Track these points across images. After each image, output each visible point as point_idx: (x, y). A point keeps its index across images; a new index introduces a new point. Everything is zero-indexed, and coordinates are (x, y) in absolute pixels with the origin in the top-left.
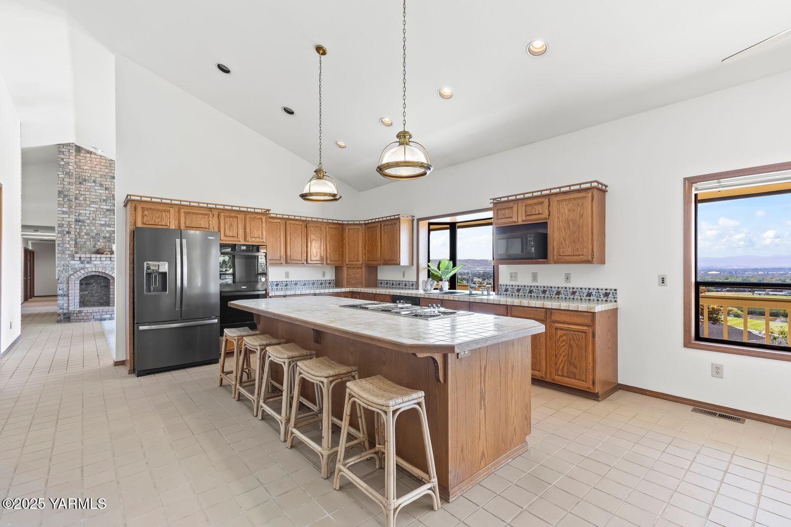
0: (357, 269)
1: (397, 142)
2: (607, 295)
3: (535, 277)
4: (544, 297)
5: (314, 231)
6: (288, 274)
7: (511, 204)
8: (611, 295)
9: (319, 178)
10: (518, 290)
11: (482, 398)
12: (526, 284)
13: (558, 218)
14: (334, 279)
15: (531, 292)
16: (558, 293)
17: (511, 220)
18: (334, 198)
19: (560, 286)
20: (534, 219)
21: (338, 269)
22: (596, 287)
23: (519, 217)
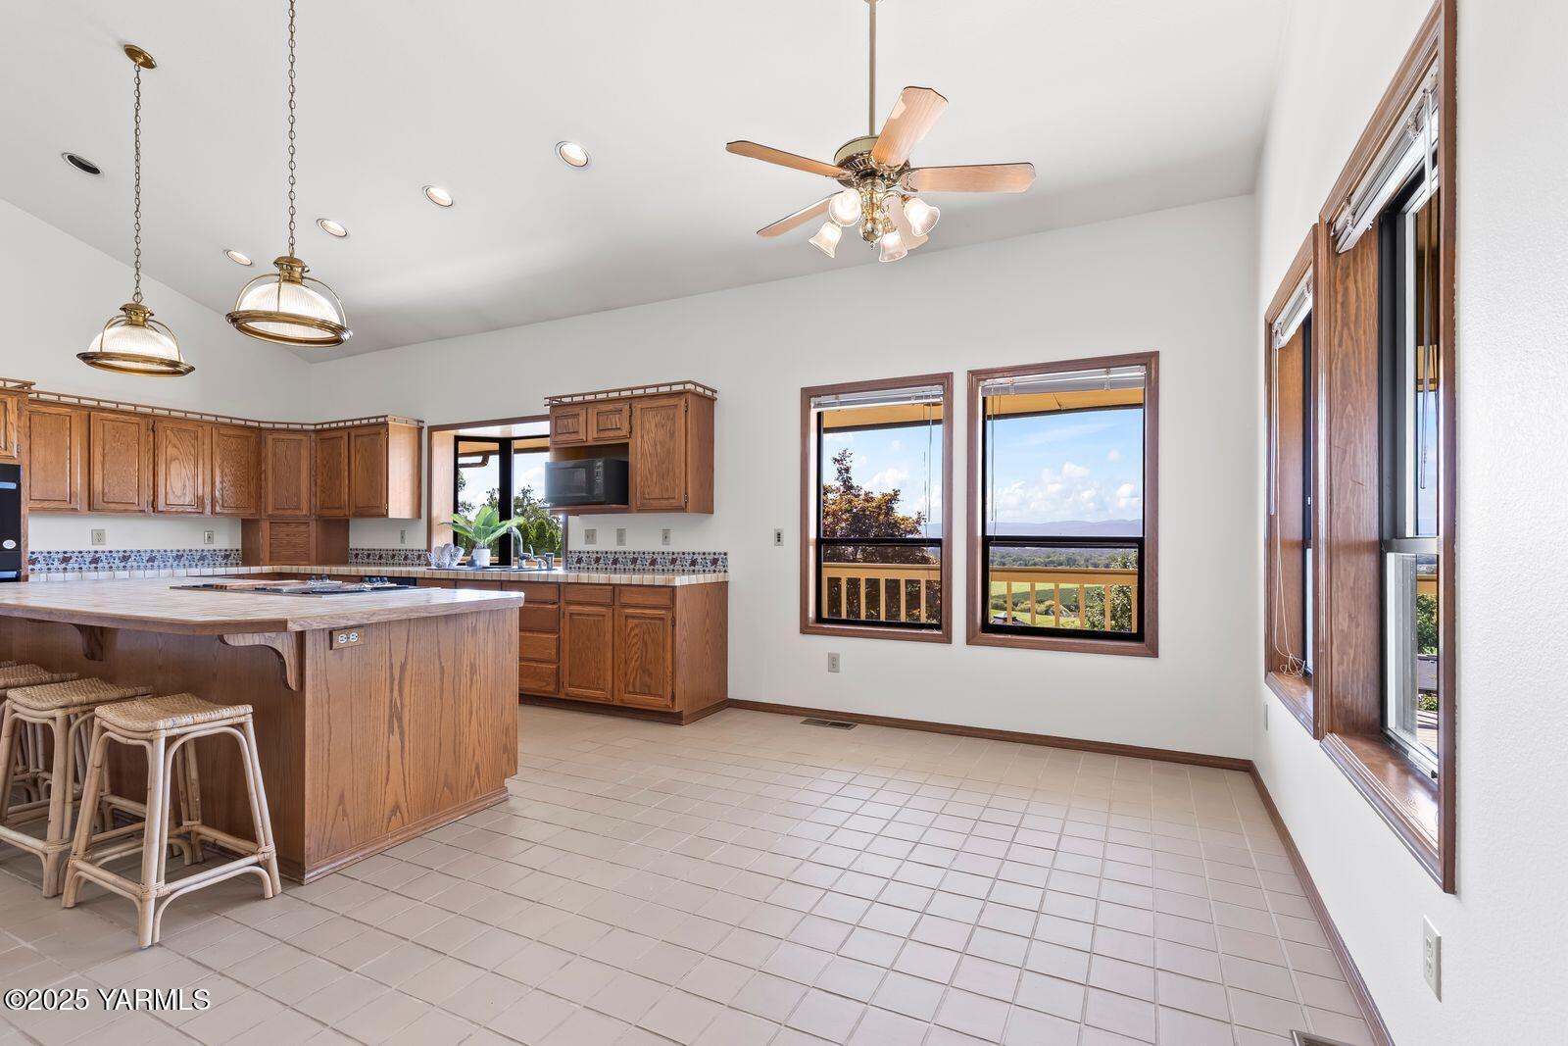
0: (297, 527)
1: (276, 275)
2: (715, 562)
3: (621, 536)
4: (634, 570)
5: (174, 440)
6: (99, 535)
7: (577, 410)
8: (720, 563)
9: (132, 324)
10: (597, 560)
11: (395, 714)
12: (609, 549)
13: (642, 437)
14: (240, 547)
15: (615, 562)
16: (653, 562)
17: (574, 437)
18: (174, 369)
19: (656, 550)
20: (611, 437)
21: (248, 526)
22: (701, 551)
23: (588, 433)
